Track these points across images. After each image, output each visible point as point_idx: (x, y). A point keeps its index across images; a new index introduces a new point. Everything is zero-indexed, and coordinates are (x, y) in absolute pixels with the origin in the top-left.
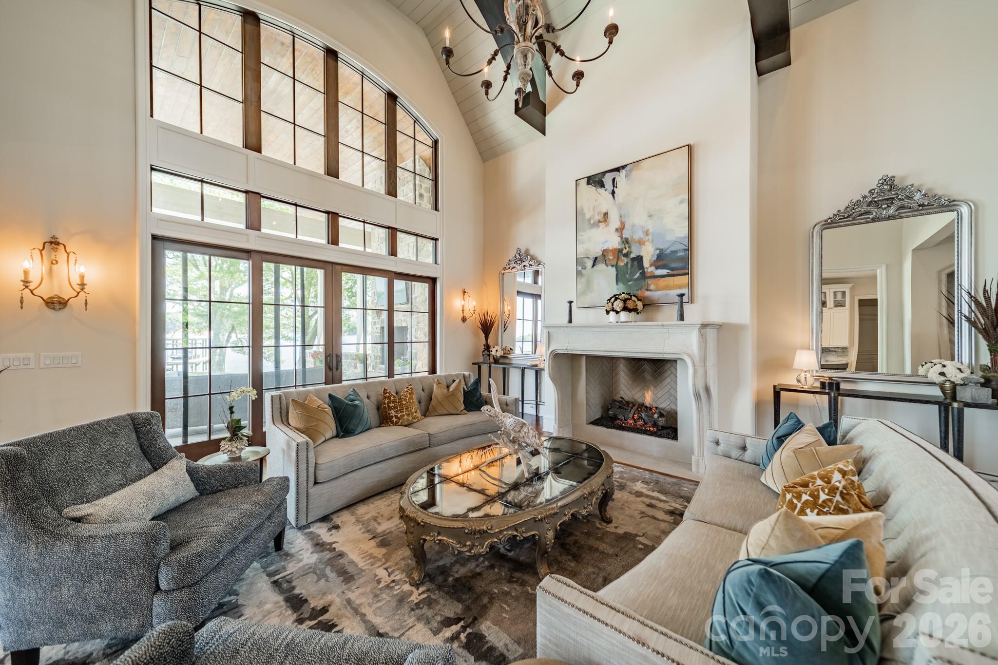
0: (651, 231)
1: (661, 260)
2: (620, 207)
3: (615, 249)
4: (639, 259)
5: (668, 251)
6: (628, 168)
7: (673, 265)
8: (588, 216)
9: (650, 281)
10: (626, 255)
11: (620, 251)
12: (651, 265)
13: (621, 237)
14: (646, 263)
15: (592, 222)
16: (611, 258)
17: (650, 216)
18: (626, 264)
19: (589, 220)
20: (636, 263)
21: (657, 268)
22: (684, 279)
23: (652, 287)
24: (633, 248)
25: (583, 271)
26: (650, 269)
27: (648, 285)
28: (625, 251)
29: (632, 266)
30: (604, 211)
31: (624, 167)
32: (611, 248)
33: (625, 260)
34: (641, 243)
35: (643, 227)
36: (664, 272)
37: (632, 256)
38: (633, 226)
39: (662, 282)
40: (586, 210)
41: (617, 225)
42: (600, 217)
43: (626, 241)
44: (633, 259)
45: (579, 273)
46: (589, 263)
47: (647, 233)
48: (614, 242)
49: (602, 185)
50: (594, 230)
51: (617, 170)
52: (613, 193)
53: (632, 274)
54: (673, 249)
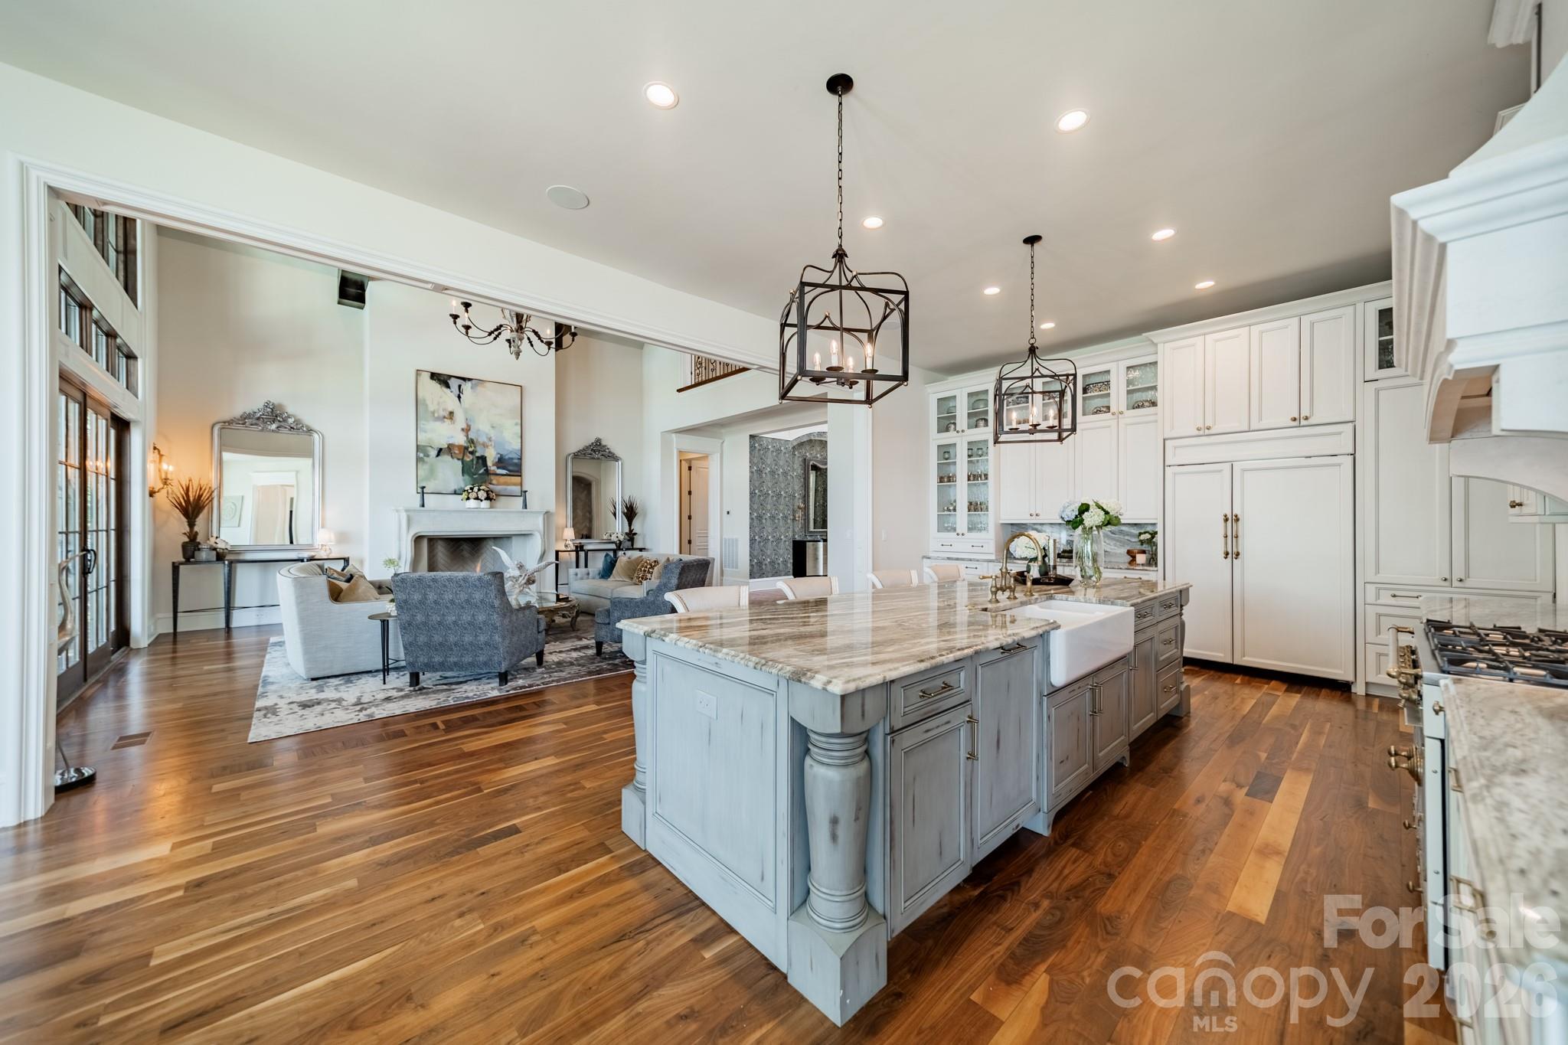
0: (493, 438)
1: (501, 462)
2: (466, 411)
3: (461, 446)
4: (483, 459)
5: (507, 457)
6: (473, 381)
7: (511, 468)
8: (431, 408)
9: (492, 477)
10: (472, 453)
11: (466, 448)
12: (493, 465)
13: (467, 436)
14: (489, 463)
15: (436, 415)
16: (457, 452)
17: (493, 427)
18: (472, 460)
19: (433, 413)
20: (480, 461)
21: (498, 468)
22: (518, 479)
23: (494, 482)
24: (478, 449)
25: (425, 458)
26: (493, 468)
27: (491, 480)
28: (470, 449)
29: (477, 462)
30: (450, 409)
31: (470, 380)
32: (457, 444)
33: (471, 457)
34: (485, 446)
35: (487, 434)
36: (504, 472)
37: (477, 454)
38: (478, 430)
39: (503, 479)
40: (428, 402)
41: (464, 426)
42: (446, 414)
43: (472, 441)
44: (478, 458)
45: (418, 460)
46: (433, 453)
47: (490, 439)
48: (460, 440)
49: (448, 386)
50: (438, 424)
51: (464, 379)
52: (459, 397)
53: (477, 469)
54: (511, 456)
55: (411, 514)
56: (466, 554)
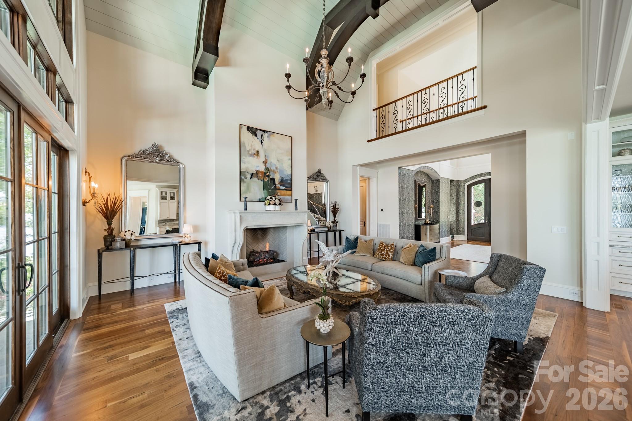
0: (278, 168)
1: (282, 182)
2: (265, 151)
3: (263, 172)
4: (273, 180)
5: (285, 179)
6: (269, 133)
7: (287, 186)
8: (248, 148)
9: (278, 191)
10: (268, 176)
11: (265, 173)
12: (278, 184)
13: (266, 166)
14: (277, 183)
15: (250, 153)
16: (260, 176)
17: (278, 161)
18: (268, 181)
19: (249, 151)
20: (272, 181)
21: (281, 185)
22: (289, 192)
23: (279, 194)
24: (271, 174)
25: (245, 180)
26: (278, 186)
27: (277, 193)
28: (267, 174)
29: (271, 182)
30: (257, 149)
31: (267, 132)
32: (260, 171)
33: (268, 179)
34: (274, 172)
35: (275, 165)
36: (283, 188)
37: (271, 177)
38: (271, 163)
39: (283, 192)
40: (246, 145)
41: (264, 160)
42: (255, 152)
43: (268, 169)
44: (271, 179)
45: (241, 181)
46: (249, 176)
47: (277, 168)
48: (262, 168)
49: (256, 135)
50: (251, 158)
51: (264, 131)
52: (262, 142)
53: (271, 186)
54: (286, 178)
55: (242, 215)
56: (260, 237)
